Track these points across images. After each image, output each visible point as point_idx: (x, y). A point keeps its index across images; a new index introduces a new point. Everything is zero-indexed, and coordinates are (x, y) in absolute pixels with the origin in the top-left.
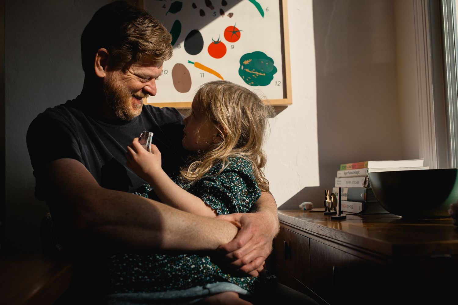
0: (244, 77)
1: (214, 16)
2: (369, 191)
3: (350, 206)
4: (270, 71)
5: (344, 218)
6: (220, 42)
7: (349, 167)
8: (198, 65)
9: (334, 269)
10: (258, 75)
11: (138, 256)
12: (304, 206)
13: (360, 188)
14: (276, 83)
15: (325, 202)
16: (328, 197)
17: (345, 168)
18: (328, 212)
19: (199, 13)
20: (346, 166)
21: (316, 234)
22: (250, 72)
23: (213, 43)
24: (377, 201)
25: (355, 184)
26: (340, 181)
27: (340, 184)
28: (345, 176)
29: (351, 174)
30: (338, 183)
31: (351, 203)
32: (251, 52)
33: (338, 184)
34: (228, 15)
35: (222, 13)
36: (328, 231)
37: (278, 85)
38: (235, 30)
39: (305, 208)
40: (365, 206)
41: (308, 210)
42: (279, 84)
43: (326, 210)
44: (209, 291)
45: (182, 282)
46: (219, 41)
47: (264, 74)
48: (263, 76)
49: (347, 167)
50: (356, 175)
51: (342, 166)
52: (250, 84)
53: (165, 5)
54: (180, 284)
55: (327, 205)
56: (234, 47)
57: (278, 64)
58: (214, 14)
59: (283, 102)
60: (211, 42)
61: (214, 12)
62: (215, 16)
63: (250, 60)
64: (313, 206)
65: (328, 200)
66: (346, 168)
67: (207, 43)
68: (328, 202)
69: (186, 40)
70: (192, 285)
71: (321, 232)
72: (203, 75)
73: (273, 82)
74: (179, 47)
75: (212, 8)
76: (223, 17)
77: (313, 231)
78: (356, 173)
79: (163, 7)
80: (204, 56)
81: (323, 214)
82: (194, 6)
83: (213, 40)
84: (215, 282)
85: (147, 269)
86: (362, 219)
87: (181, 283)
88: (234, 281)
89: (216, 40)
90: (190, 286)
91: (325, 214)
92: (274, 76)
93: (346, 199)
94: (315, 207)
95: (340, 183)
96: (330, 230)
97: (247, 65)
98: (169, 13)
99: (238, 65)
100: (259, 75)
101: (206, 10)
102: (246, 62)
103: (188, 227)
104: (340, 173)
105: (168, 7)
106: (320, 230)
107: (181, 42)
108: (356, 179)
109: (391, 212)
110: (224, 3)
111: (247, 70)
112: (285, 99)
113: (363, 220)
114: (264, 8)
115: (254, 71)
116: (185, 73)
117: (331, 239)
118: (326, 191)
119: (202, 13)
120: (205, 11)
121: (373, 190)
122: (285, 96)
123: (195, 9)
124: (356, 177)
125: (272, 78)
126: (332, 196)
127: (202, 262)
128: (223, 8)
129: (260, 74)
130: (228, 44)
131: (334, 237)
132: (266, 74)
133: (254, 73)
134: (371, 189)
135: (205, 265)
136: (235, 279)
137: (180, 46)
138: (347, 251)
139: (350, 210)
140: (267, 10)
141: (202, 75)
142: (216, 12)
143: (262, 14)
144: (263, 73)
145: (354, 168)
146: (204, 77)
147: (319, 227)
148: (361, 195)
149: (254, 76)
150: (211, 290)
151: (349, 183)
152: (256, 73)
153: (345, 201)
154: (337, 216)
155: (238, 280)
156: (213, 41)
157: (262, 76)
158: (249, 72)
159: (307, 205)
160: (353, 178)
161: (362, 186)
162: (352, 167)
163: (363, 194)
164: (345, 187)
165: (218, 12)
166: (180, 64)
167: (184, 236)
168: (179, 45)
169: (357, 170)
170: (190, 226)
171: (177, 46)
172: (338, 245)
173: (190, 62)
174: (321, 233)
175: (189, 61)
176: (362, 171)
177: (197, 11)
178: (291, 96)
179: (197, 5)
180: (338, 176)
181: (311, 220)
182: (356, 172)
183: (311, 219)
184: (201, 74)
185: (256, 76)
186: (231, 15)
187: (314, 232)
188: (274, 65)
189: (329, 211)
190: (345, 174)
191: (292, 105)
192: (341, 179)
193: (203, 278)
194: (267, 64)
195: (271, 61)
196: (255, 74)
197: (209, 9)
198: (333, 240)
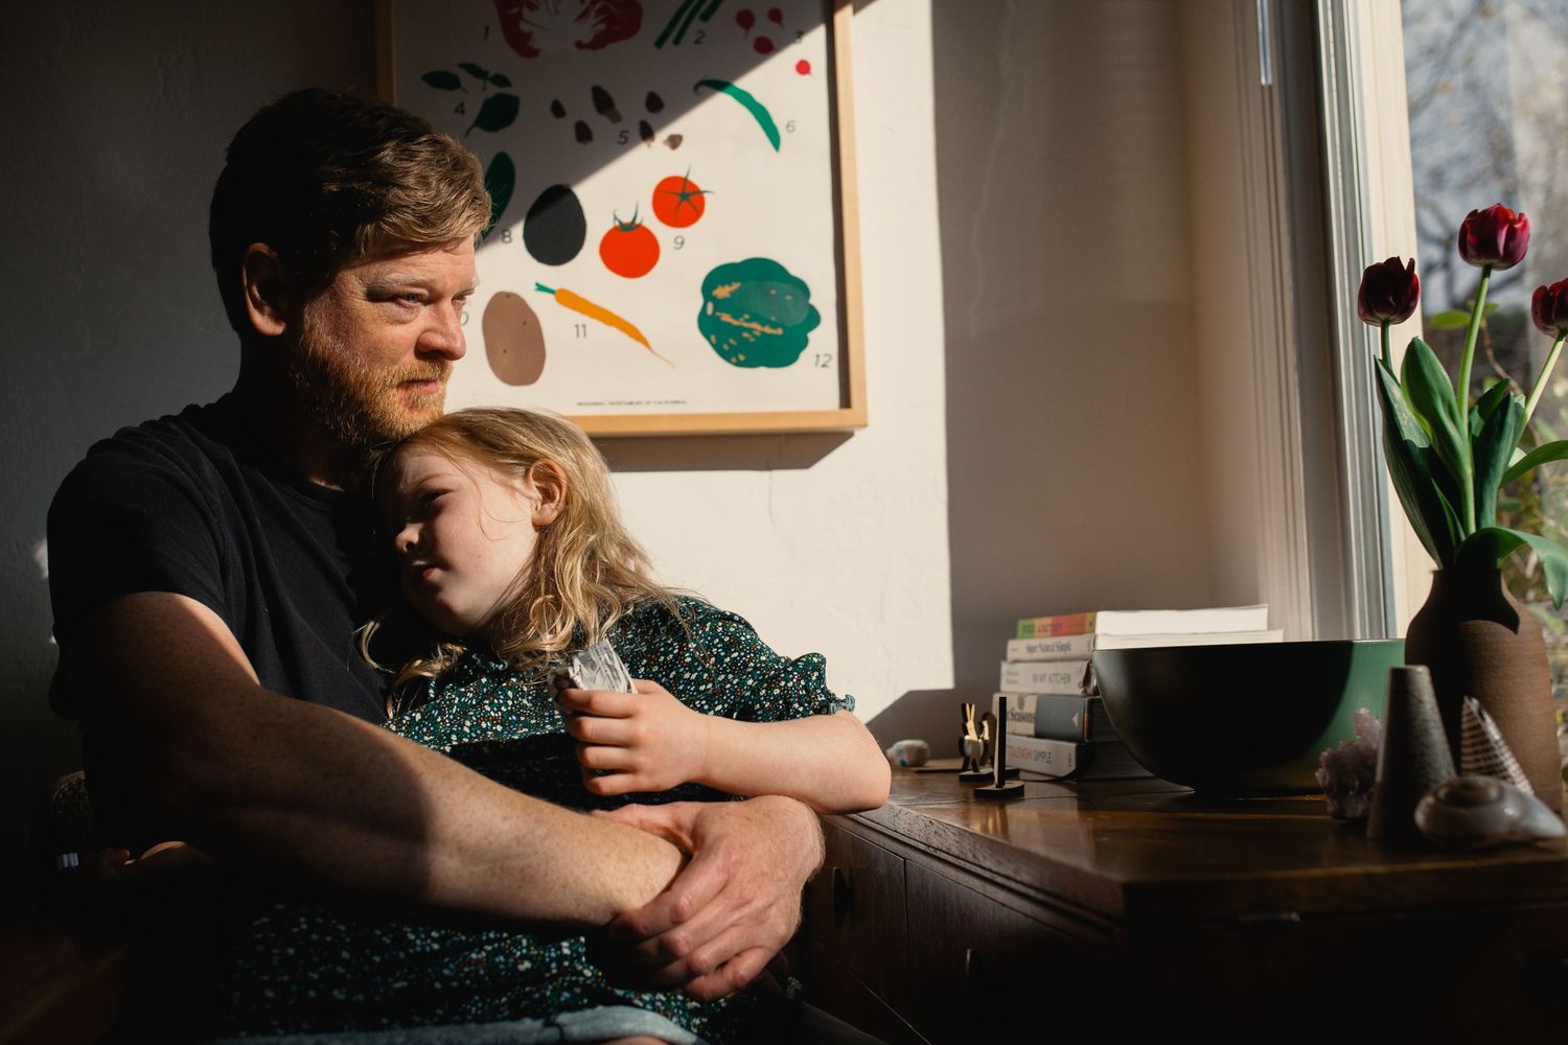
0: (717, 339)
1: (621, 143)
2: (1095, 704)
3: (1041, 755)
4: (796, 323)
5: (1017, 795)
6: (639, 226)
7: (1043, 629)
8: (567, 299)
9: (968, 957)
10: (758, 334)
11: (343, 928)
12: (900, 752)
13: (1072, 696)
14: (817, 361)
15: (962, 741)
16: (970, 725)
17: (1030, 632)
18: (971, 773)
19: (572, 134)
20: (1033, 626)
21: (922, 847)
22: (735, 323)
23: (615, 228)
24: (1117, 739)
25: (1059, 682)
26: (1016, 674)
27: (1016, 682)
28: (1028, 656)
29: (1048, 651)
30: (1010, 678)
31: (1044, 745)
32: (738, 258)
33: (1008, 682)
34: (665, 142)
35: (647, 133)
36: (953, 837)
37: (824, 366)
38: (688, 190)
39: (905, 758)
40: (1085, 755)
41: (913, 765)
42: (828, 361)
43: (965, 768)
44: (562, 1032)
45: (480, 1005)
46: (638, 221)
47: (779, 331)
48: (777, 336)
49: (1036, 629)
50: (1061, 654)
51: (1022, 623)
52: (734, 360)
53: (462, 105)
54: (470, 1010)
55: (969, 750)
56: (682, 243)
57: (823, 298)
58: (621, 136)
59: (836, 420)
60: (609, 225)
61: (623, 132)
62: (623, 144)
63: (736, 286)
64: (928, 754)
65: (972, 736)
66: (1033, 632)
67: (597, 228)
68: (970, 742)
69: (532, 216)
70: (506, 1013)
71: (934, 840)
72: (585, 330)
73: (806, 356)
74: (507, 239)
75: (616, 118)
76: (649, 146)
77: (913, 836)
78: (1062, 650)
79: (456, 111)
80: (587, 270)
81: (955, 778)
82: (558, 110)
83: (615, 218)
84: (592, 1005)
85: (366, 968)
86: (1075, 795)
87: (474, 1009)
88: (659, 1004)
89: (627, 219)
90: (499, 1016)
91: (963, 779)
92: (811, 335)
93: (1032, 732)
94: (935, 757)
95: (1015, 678)
96: (960, 834)
97: (724, 300)
98: (476, 130)
99: (697, 301)
100: (762, 333)
101: (598, 123)
102: (722, 292)
103: (517, 839)
104: (1016, 648)
105: (473, 112)
106: (933, 834)
107: (514, 222)
108: (1062, 668)
109: (1159, 774)
110: (654, 103)
111: (726, 318)
112: (846, 411)
113: (1079, 799)
114: (779, 122)
115: (747, 321)
116: (525, 323)
117: (962, 863)
118: (964, 707)
119: (583, 133)
120: (591, 126)
121: (1104, 703)
122: (846, 401)
123: (562, 120)
124: (1063, 660)
125: (804, 343)
126: (985, 723)
127: (559, 953)
128: (650, 118)
129: (767, 330)
130: (663, 233)
131: (970, 858)
132: (784, 331)
133: (746, 325)
134: (1100, 700)
135: (566, 963)
136: (663, 998)
137: (509, 236)
138: (1005, 902)
139: (1041, 766)
140: (790, 129)
141: (581, 329)
142: (627, 132)
143: (775, 140)
144: (774, 326)
145: (1057, 631)
146: (585, 335)
147: (928, 823)
148: (1075, 719)
149: (745, 335)
150: (566, 1029)
151: (1041, 680)
152: (754, 325)
153: (1029, 736)
154: (992, 787)
155: (673, 1004)
156: (617, 223)
157: (771, 335)
158: (730, 324)
159: (910, 749)
160: (1052, 665)
161: (1079, 691)
162: (1053, 630)
163: (1079, 716)
164: (1031, 691)
165: (635, 130)
166: (508, 295)
167: (502, 867)
168: (507, 233)
169: (1064, 640)
170: (524, 836)
171: (501, 236)
172: (982, 883)
173: (541, 288)
174: (935, 842)
175: (537, 284)
176: (1077, 644)
177: (567, 126)
178: (864, 402)
179: (566, 106)
180: (1011, 655)
181: (912, 801)
182: (1062, 646)
183: (912, 798)
184: (577, 326)
185: (754, 336)
186: (675, 142)
187: (917, 838)
188: (812, 301)
189: (976, 769)
190: (1031, 649)
191: (866, 429)
192: (1019, 666)
193: (548, 993)
194: (789, 298)
195: (801, 288)
196: (750, 330)
197: (604, 120)
198: (968, 866)
